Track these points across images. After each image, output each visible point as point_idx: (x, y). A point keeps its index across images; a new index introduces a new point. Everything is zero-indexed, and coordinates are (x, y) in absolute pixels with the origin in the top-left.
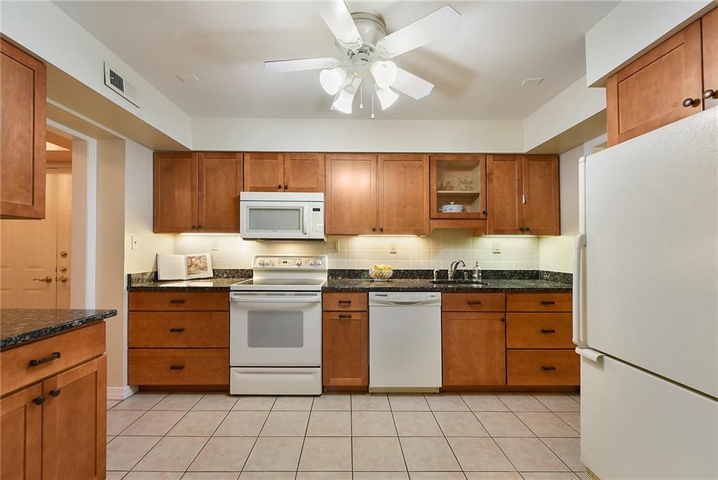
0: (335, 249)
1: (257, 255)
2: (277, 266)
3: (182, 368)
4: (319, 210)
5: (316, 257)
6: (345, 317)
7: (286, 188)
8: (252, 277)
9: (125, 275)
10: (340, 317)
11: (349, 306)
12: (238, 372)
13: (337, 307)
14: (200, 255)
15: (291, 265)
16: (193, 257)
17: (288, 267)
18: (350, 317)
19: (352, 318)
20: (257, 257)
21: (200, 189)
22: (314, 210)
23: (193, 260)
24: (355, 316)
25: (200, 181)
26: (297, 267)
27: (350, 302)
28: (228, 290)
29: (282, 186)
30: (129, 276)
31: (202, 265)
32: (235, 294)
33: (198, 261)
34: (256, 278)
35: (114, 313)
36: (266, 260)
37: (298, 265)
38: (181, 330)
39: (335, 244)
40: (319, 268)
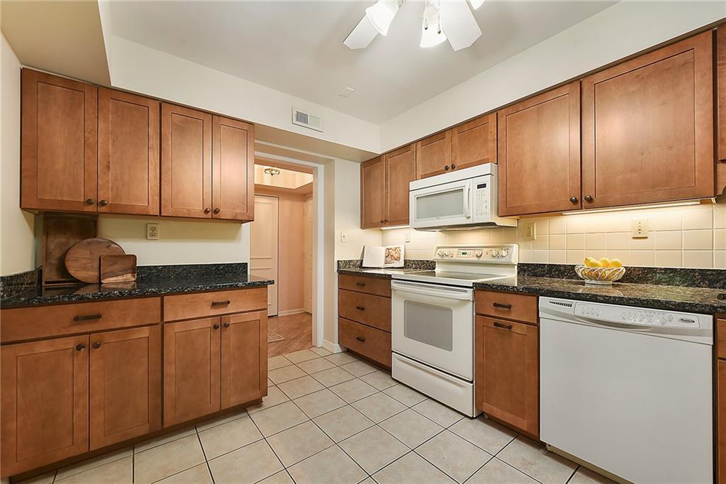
0: (529, 236)
1: (439, 246)
2: (455, 258)
3: (363, 341)
4: (484, 186)
5: (501, 248)
6: (503, 327)
7: (453, 168)
8: (434, 269)
9: (336, 261)
10: (496, 324)
11: (509, 312)
12: (400, 360)
13: (493, 312)
14: (396, 246)
15: (470, 256)
16: (391, 249)
17: (467, 259)
18: (510, 327)
19: (512, 330)
20: (439, 248)
21: (386, 188)
22: (479, 187)
23: (390, 251)
24: (517, 329)
25: (386, 179)
26: (476, 259)
27: (509, 307)
28: (389, 277)
29: (450, 166)
30: (338, 261)
31: (396, 256)
32: (395, 282)
33: (394, 252)
34: (438, 270)
35: (272, 282)
36: (446, 251)
37: (477, 257)
38: (363, 309)
39: (529, 228)
40: (503, 260)
